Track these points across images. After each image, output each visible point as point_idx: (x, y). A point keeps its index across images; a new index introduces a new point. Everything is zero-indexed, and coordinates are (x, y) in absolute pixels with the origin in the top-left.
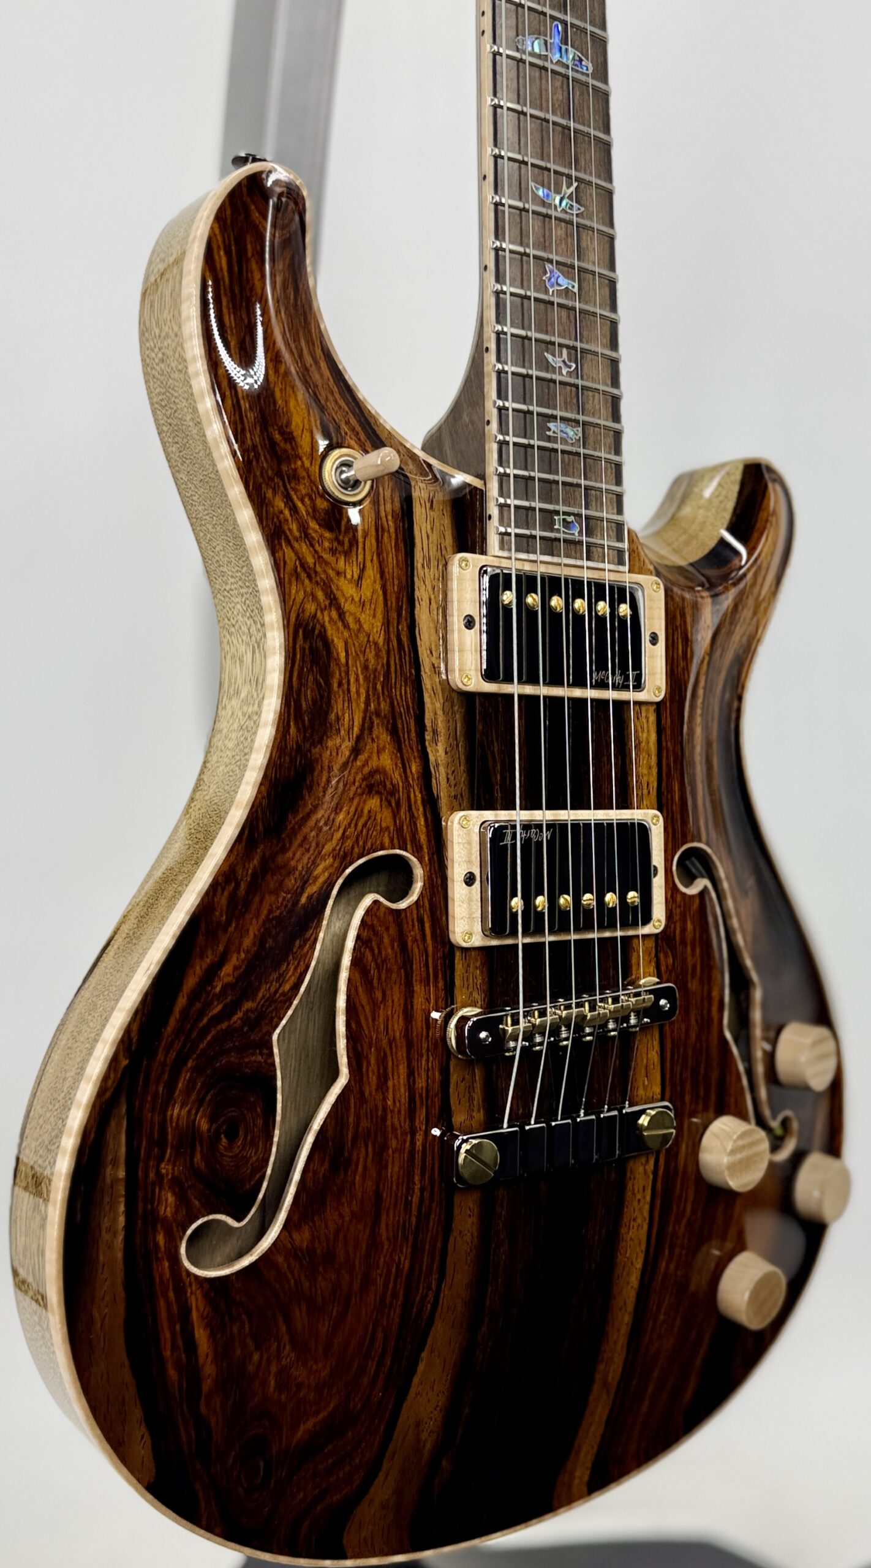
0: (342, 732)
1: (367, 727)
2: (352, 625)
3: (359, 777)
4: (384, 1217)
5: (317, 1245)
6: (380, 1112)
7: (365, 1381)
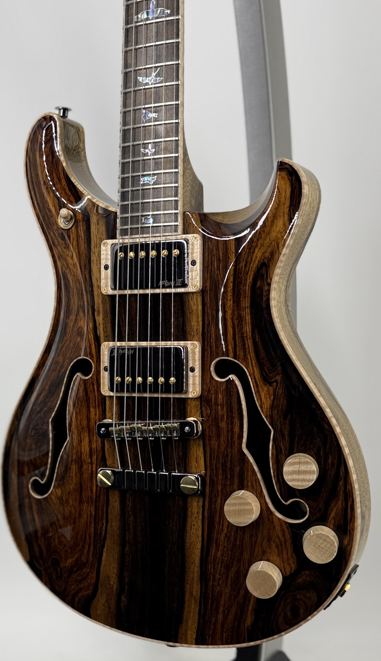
0: (73, 313)
4: (83, 492)
5: (63, 496)
6: (79, 453)
7: (85, 551)
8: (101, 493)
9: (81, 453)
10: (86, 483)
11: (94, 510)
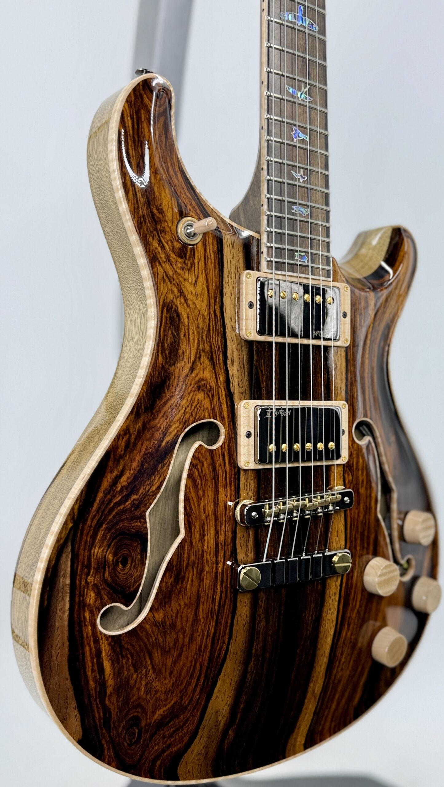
0: (185, 359)
1: (198, 357)
2: (191, 306)
3: (193, 382)
4: (201, 606)
5: (167, 619)
6: (200, 552)
7: (190, 689)
8: (227, 601)
9: (203, 551)
10: (207, 591)
11: (214, 626)
